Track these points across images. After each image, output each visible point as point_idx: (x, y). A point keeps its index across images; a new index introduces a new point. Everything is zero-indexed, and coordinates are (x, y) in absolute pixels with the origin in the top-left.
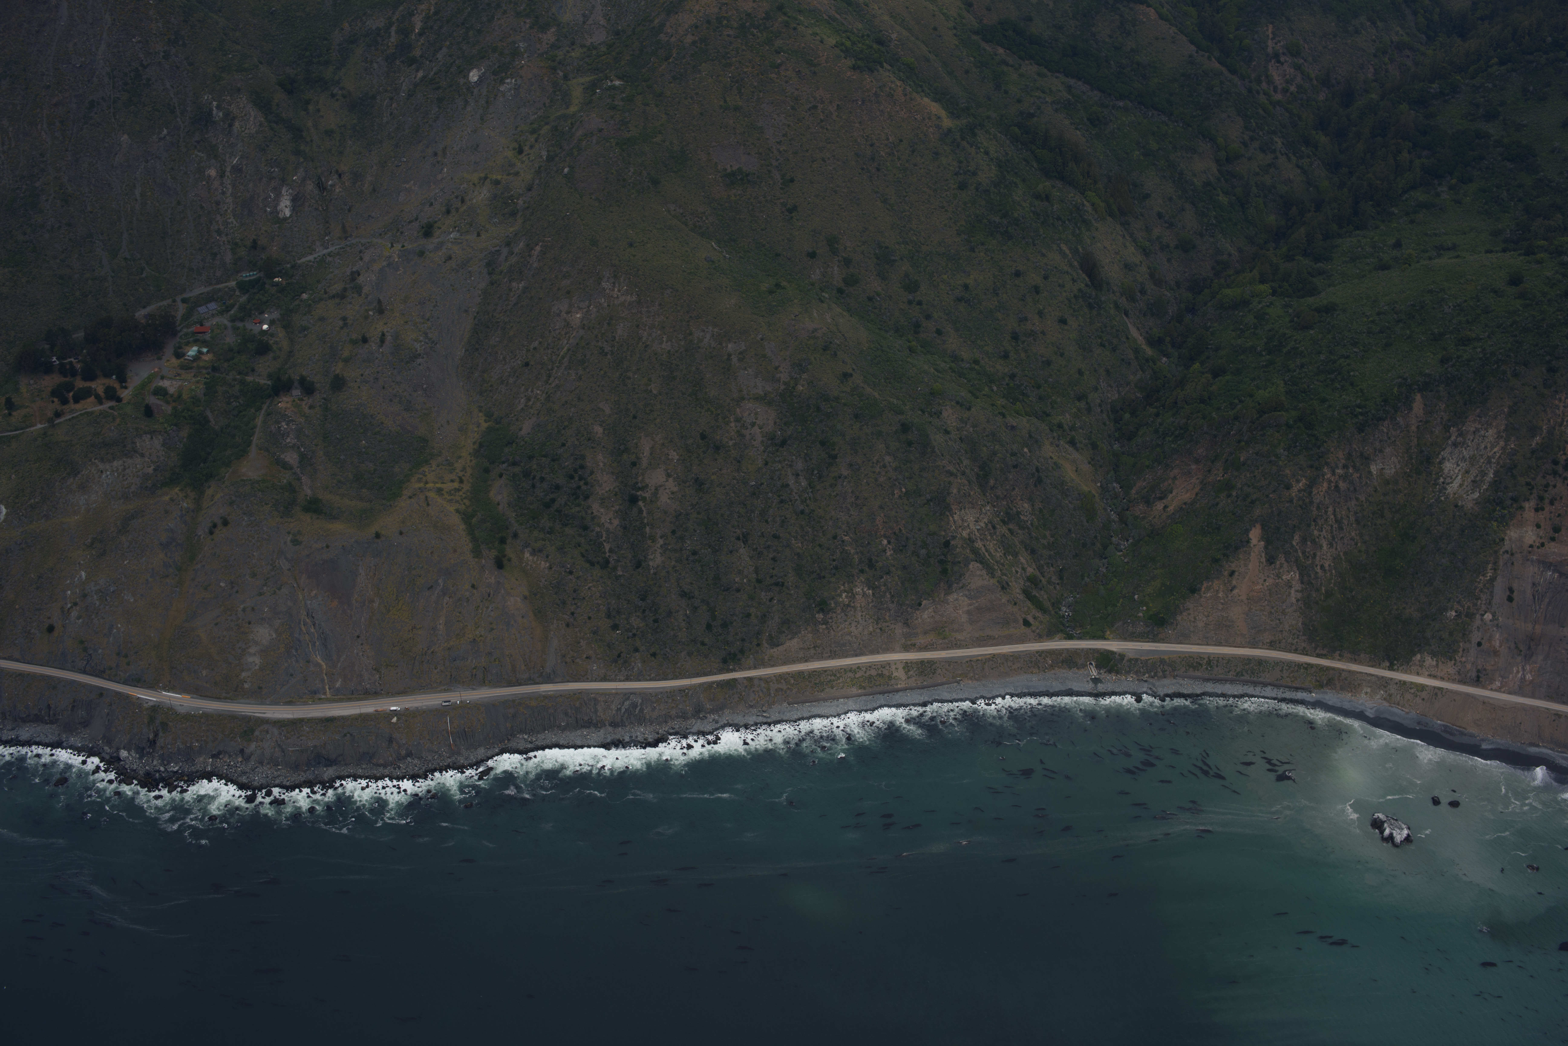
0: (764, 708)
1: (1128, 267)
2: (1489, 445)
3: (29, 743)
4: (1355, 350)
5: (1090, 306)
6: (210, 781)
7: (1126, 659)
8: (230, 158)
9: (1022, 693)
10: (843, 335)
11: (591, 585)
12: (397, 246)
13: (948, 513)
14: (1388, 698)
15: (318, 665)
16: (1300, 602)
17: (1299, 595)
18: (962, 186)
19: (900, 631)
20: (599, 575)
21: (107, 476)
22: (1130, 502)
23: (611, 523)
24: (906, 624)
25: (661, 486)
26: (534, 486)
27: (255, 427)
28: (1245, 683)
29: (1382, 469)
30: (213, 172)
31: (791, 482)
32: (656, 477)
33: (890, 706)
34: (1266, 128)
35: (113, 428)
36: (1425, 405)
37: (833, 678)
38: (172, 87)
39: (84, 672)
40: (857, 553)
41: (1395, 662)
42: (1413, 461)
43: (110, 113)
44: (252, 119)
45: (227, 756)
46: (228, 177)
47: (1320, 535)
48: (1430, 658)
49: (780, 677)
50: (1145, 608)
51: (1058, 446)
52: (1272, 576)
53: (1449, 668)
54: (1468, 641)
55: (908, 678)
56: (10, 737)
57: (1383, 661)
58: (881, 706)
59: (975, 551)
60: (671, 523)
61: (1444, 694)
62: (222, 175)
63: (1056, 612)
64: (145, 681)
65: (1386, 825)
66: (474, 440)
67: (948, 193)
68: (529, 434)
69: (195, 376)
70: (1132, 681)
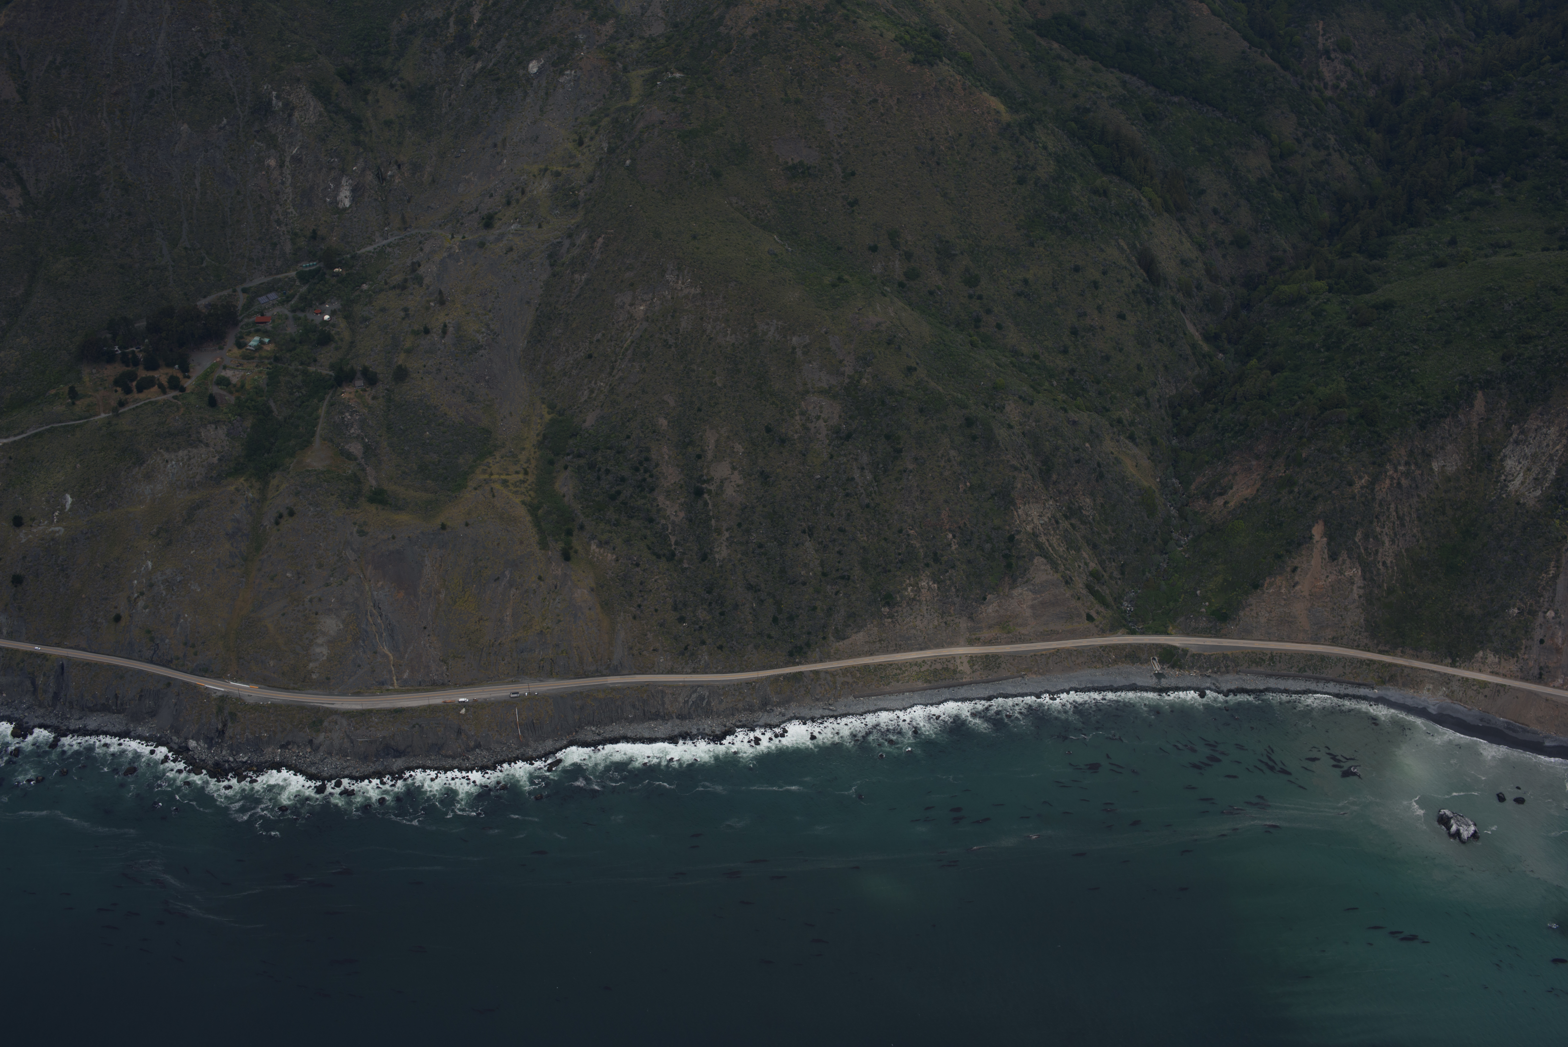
0: (830, 702)
1: (1185, 263)
2: (1551, 443)
3: (96, 733)
4: (1415, 347)
5: (1148, 302)
6: (279, 771)
7: (1189, 654)
8: (290, 147)
9: (1086, 687)
10: (906, 329)
11: (657, 577)
12: (458, 238)
13: (1012, 508)
14: (1451, 695)
15: (385, 656)
16: (1362, 599)
17: (1361, 592)
18: (1021, 181)
19: (965, 625)
20: (665, 567)
21: (173, 466)
22: (1189, 498)
23: (676, 516)
24: (971, 618)
25: (726, 479)
26: (599, 478)
27: (318, 418)
28: (1308, 679)
29: (1444, 466)
30: (272, 162)
31: (857, 475)
32: (721, 470)
33: (956, 700)
34: (1319, 124)
35: (177, 418)
36: (1487, 402)
37: (898, 671)
38: (231, 76)
39: (151, 662)
40: (922, 547)
41: (1458, 659)
42: (1475, 458)
43: (169, 102)
44: (311, 109)
45: (296, 746)
46: (288, 167)
47: (1382, 532)
48: (1492, 656)
49: (846, 671)
50: (1207, 603)
51: (1118, 441)
52: (1335, 572)
53: (1512, 665)
54: (1531, 638)
55: (973, 672)
56: (77, 727)
57: (1446, 658)
58: (946, 701)
59: (1039, 546)
60: (737, 515)
61: (1506, 690)
62: (281, 165)
63: (1117, 607)
64: (212, 671)
65: (1452, 821)
66: (538, 432)
67: (1007, 187)
68: (592, 426)
69: (257, 366)
70: (1195, 676)
